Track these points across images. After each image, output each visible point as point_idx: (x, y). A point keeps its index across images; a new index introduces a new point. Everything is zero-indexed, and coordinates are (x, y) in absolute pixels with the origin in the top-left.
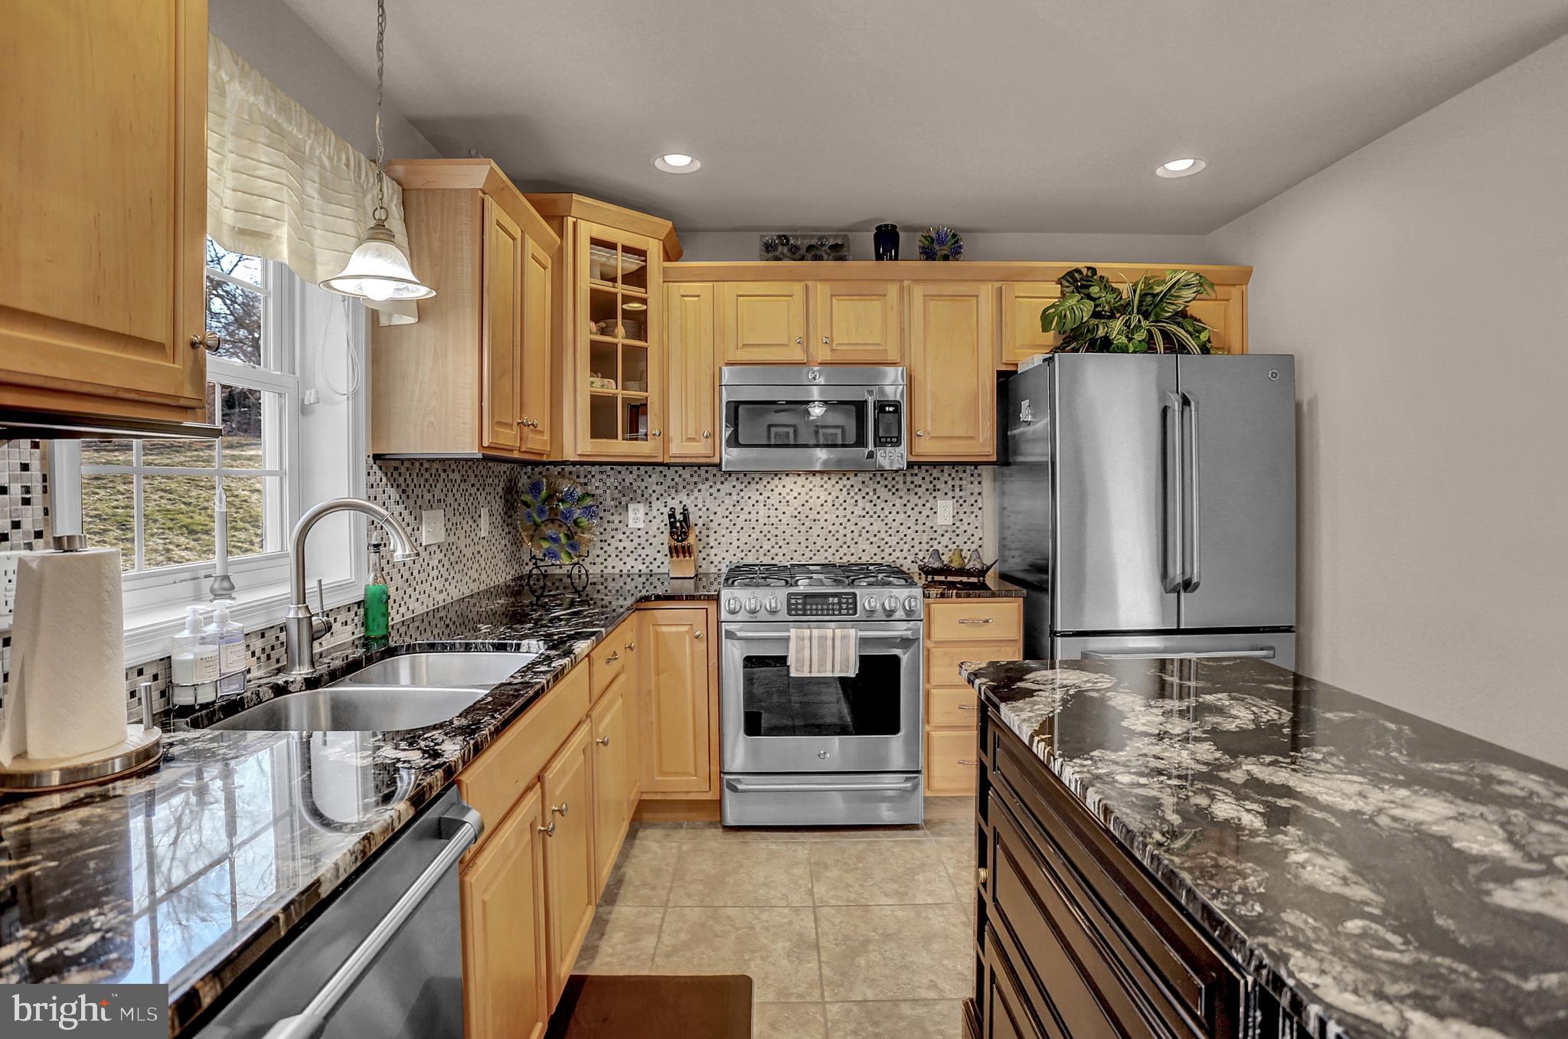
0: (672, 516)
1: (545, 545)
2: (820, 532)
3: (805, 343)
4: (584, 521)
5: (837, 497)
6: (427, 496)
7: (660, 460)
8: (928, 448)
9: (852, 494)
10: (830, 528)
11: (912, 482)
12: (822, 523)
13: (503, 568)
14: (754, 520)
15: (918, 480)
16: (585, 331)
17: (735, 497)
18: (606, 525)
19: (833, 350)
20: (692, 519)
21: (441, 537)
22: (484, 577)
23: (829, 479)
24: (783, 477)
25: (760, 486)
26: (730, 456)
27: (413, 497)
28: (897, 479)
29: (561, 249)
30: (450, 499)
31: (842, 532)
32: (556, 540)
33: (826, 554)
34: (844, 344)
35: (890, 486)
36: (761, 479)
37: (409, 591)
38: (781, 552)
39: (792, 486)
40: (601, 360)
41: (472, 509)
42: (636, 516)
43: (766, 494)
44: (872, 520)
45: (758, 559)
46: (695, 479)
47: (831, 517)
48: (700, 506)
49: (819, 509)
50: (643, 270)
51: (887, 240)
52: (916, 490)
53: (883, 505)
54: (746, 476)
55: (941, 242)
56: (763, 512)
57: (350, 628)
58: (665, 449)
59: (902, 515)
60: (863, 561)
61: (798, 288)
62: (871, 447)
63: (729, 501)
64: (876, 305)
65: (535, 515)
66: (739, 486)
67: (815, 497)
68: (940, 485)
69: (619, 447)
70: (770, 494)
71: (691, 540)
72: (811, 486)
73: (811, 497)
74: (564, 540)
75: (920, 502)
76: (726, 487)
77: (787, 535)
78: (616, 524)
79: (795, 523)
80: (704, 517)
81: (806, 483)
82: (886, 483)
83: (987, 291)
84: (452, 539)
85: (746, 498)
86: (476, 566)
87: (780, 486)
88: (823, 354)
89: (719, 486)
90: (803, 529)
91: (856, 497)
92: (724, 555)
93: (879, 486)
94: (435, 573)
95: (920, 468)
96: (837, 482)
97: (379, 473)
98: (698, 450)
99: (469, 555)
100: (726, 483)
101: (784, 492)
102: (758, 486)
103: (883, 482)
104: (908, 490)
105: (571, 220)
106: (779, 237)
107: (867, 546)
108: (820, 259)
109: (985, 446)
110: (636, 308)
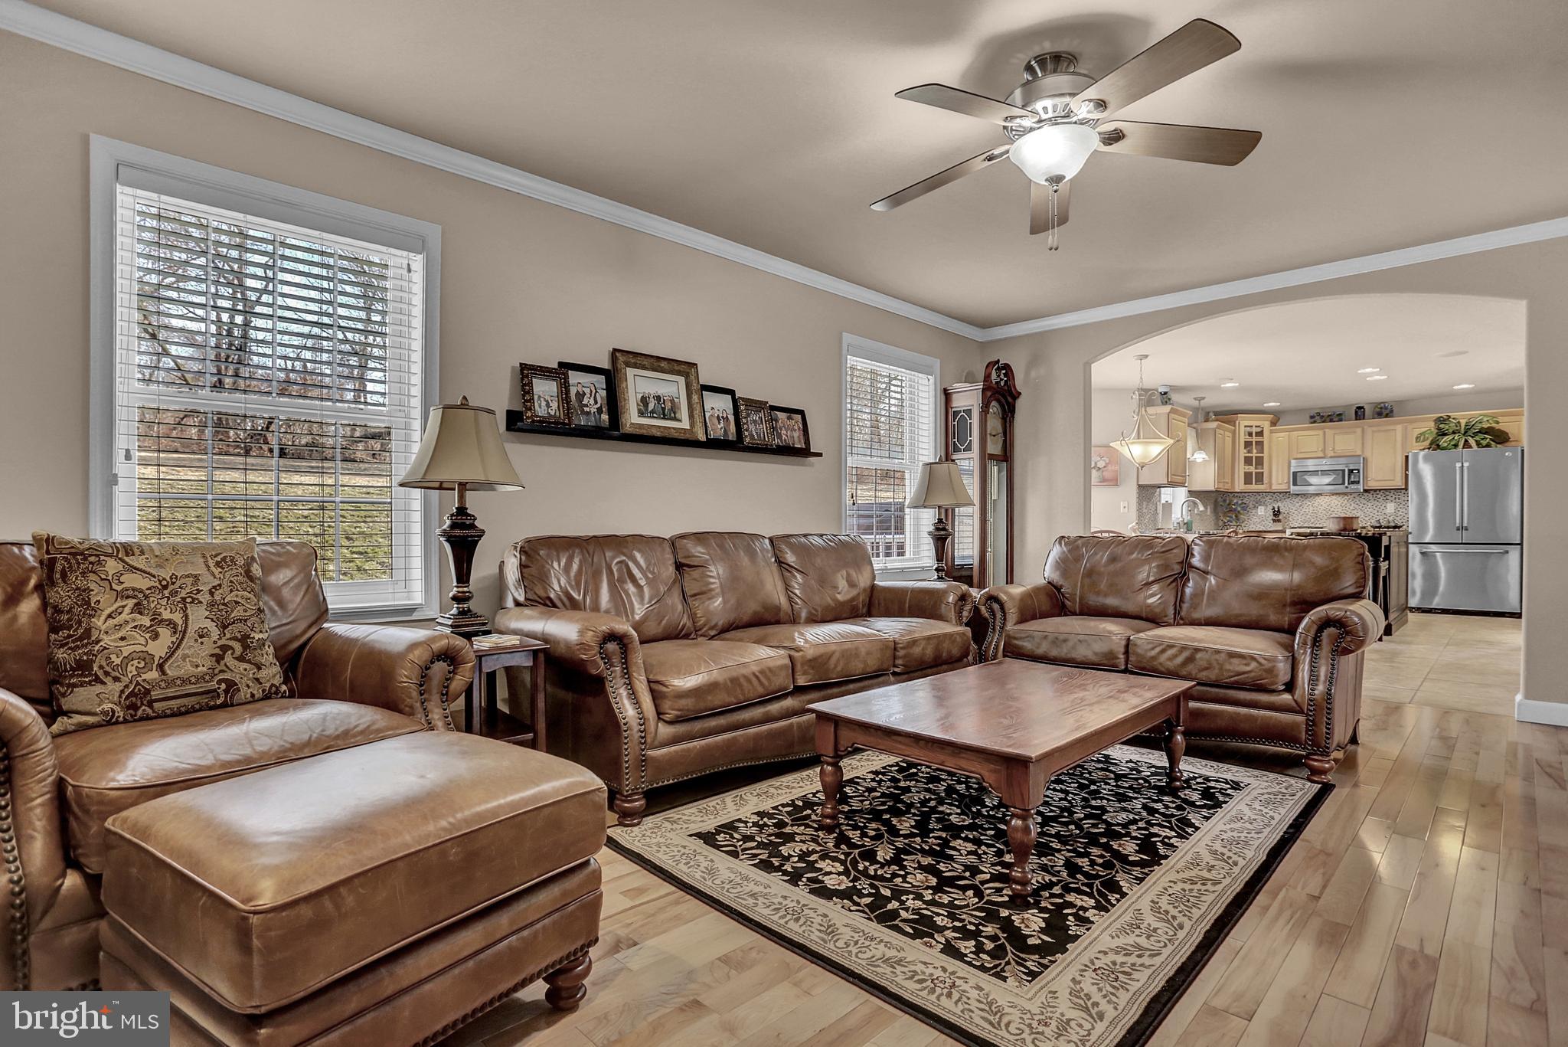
0: (1274, 510)
1: (1227, 518)
3: (1324, 451)
4: (1242, 512)
5: (1343, 503)
7: (1270, 491)
8: (1372, 484)
9: (1349, 502)
11: (1377, 497)
12: (1336, 512)
14: (1308, 511)
15: (1379, 496)
16: (1242, 452)
17: (1300, 503)
18: (1250, 513)
19: (1335, 452)
20: (1282, 510)
24: (1320, 496)
26: (1294, 489)
29: (1235, 430)
32: (1231, 517)
34: (1339, 450)
35: (1366, 499)
36: (1311, 496)
38: (1319, 522)
39: (1324, 499)
40: (1248, 461)
41: (1208, 507)
42: (1261, 510)
43: (1313, 502)
44: (1358, 511)
45: (1309, 525)
46: (1282, 497)
47: (1340, 510)
48: (1285, 507)
49: (1335, 507)
50: (1262, 431)
51: (1360, 413)
52: (1378, 500)
53: (1363, 506)
54: (1305, 496)
55: (1386, 408)
56: (1311, 509)
58: (1271, 488)
59: (1371, 509)
61: (1321, 432)
62: (1346, 484)
63: (1298, 505)
64: (1353, 438)
65: (1224, 510)
66: (1302, 500)
67: (1333, 503)
68: (1388, 497)
69: (1254, 487)
71: (1281, 517)
72: (1332, 499)
73: (1331, 503)
74: (1233, 517)
75: (1380, 505)
76: (1296, 500)
77: (1322, 517)
79: (1325, 512)
80: (1288, 510)
81: (1329, 498)
82: (1364, 497)
83: (1399, 428)
85: (1305, 504)
87: (1319, 499)
88: (1330, 454)
89: (1292, 500)
90: (1328, 514)
91: (1351, 503)
93: (1361, 499)
98: (1283, 487)
101: (1321, 501)
102: (1309, 500)
104: (1375, 500)
105: (1238, 422)
106: (1318, 415)
108: (1331, 421)
109: (1399, 482)
110: (1260, 444)
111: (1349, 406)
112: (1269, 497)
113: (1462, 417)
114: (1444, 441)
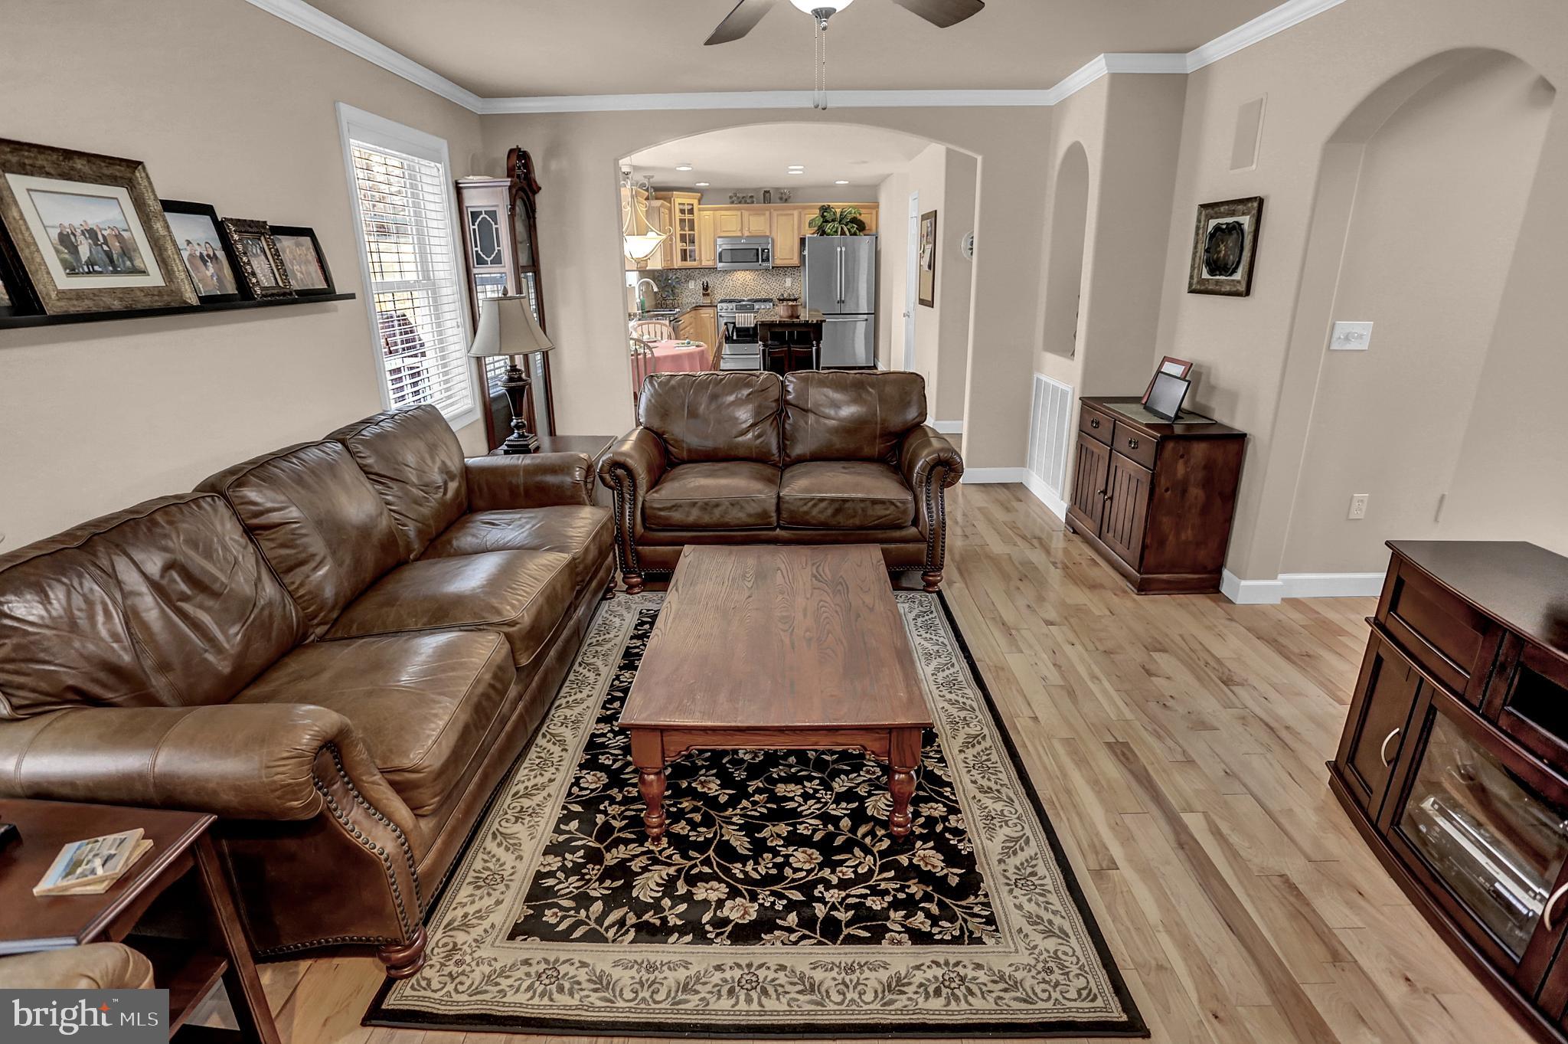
0: (703, 285)
2: (749, 289)
3: (741, 230)
5: (754, 278)
7: (699, 267)
8: (778, 262)
9: (759, 277)
10: (752, 288)
11: (774, 274)
12: (749, 286)
14: (728, 285)
16: (678, 229)
17: (722, 279)
18: (683, 288)
19: (750, 232)
20: (709, 285)
23: (749, 272)
24: (736, 272)
26: (720, 266)
29: (671, 207)
31: (756, 289)
33: (751, 297)
34: (753, 230)
36: (729, 273)
38: (735, 295)
39: (739, 275)
40: (683, 238)
42: (691, 285)
43: (732, 278)
45: (728, 296)
46: (710, 273)
47: (753, 284)
48: (712, 281)
49: (749, 282)
50: (692, 209)
51: (767, 196)
52: (775, 276)
53: (769, 280)
54: (726, 272)
55: (785, 194)
56: (731, 283)
58: (701, 264)
59: (772, 283)
61: (739, 213)
62: (760, 263)
63: (720, 280)
64: (762, 218)
65: (662, 284)
66: (723, 276)
67: (745, 278)
68: (787, 274)
69: (688, 264)
71: (709, 291)
73: (743, 278)
74: (670, 292)
75: (781, 279)
76: (719, 275)
77: (737, 290)
79: (741, 286)
80: (713, 285)
81: (742, 273)
83: (796, 213)
87: (735, 275)
88: (746, 234)
89: (717, 276)
90: (744, 288)
92: (719, 295)
93: (768, 274)
96: (751, 273)
98: (710, 264)
101: (737, 277)
102: (728, 276)
103: (765, 274)
104: (772, 276)
105: (673, 199)
106: (735, 196)
107: (764, 294)
108: (746, 202)
109: (796, 261)
110: (691, 222)
111: (760, 188)
112: (699, 273)
113: (838, 207)
114: (828, 227)
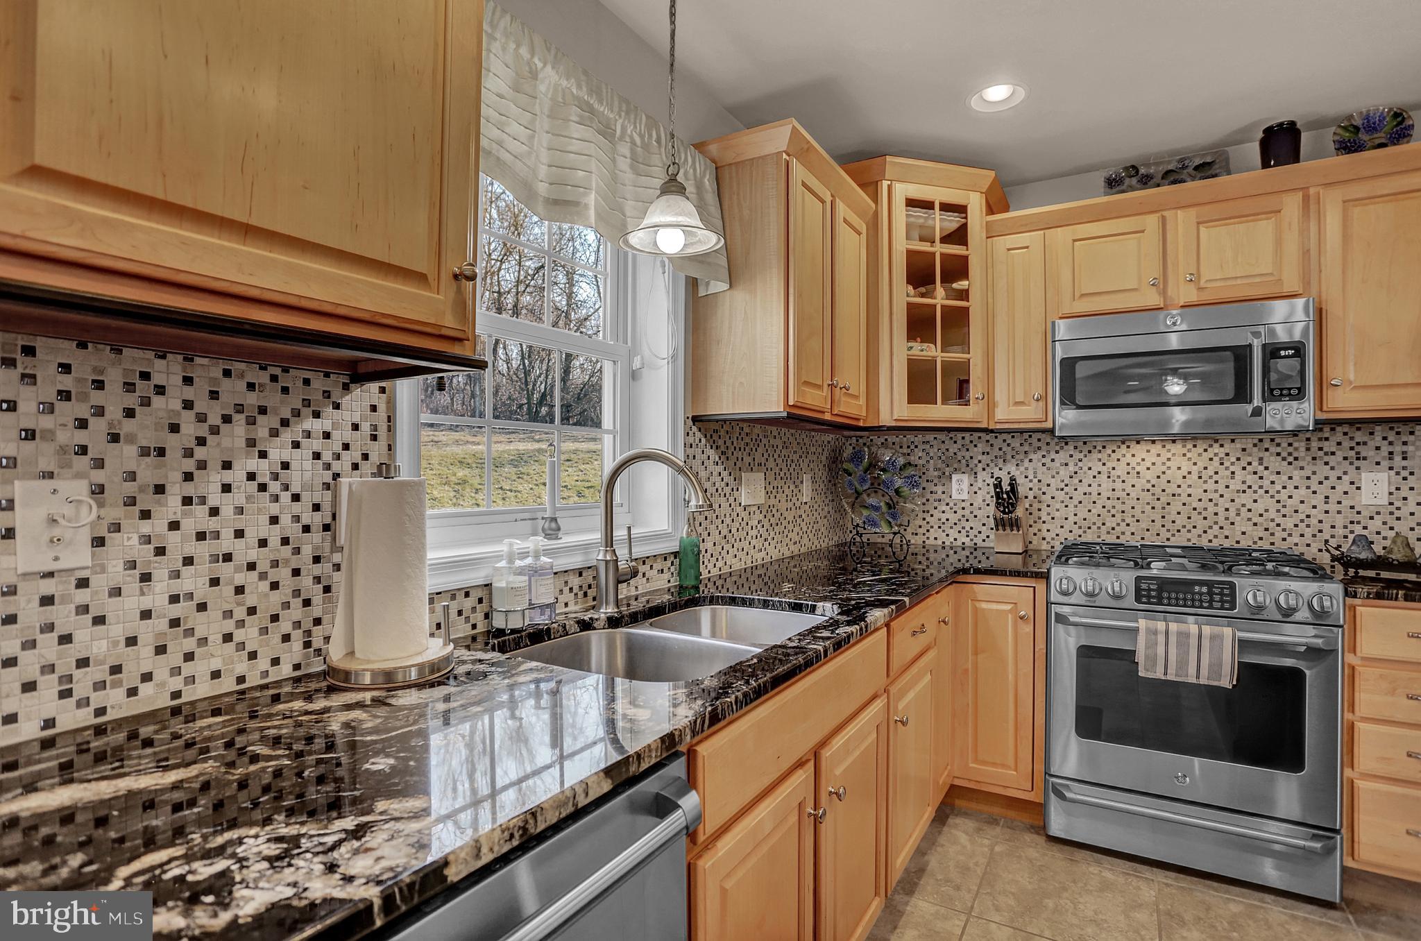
0: (998, 485)
1: (865, 513)
2: (1181, 508)
3: (1161, 285)
4: (906, 490)
5: (1206, 468)
6: (748, 459)
7: (984, 425)
9: (1227, 464)
10: (1194, 505)
11: (1320, 449)
12: (1184, 498)
13: (826, 533)
14: (1095, 494)
15: (1329, 446)
16: (902, 295)
17: (1071, 468)
18: (928, 496)
19: (1200, 289)
20: (1022, 490)
21: (761, 498)
22: (805, 540)
23: (1195, 446)
24: (1133, 444)
25: (1103, 456)
26: (1066, 418)
27: (733, 459)
28: (1296, 445)
29: (876, 214)
30: (771, 464)
31: (1212, 509)
32: (877, 509)
33: (1189, 536)
34: (1216, 280)
35: (1284, 454)
36: (1104, 447)
37: (727, 547)
38: (1128, 531)
39: (1144, 455)
40: (919, 325)
41: (794, 474)
42: (960, 486)
43: (1110, 465)
44: (1255, 496)
45: (1099, 537)
46: (1026, 448)
47: (1197, 492)
48: (1031, 477)
49: (1180, 481)
50: (963, 229)
51: (1280, 142)
52: (1326, 459)
53: (1274, 477)
54: (1087, 441)
55: (1372, 130)
56: (1106, 485)
57: (666, 576)
58: (988, 414)
59: (1303, 491)
60: (1243, 544)
61: (1152, 221)
62: (1257, 401)
63: (1064, 474)
64: (1265, 228)
65: (856, 483)
66: (1077, 455)
67: (1174, 468)
68: (1363, 452)
69: (941, 412)
70: (1115, 464)
71: (1020, 512)
72: (1169, 455)
73: (1169, 468)
74: (884, 509)
75: (1333, 475)
76: (1062, 457)
77: (1137, 512)
78: (939, 495)
79: (1147, 497)
80: (1035, 489)
81: (1163, 452)
82: (1279, 449)
84: (772, 501)
85: (1085, 468)
86: (797, 529)
87: (1129, 456)
88: (1186, 295)
89: (1053, 455)
90: (1158, 505)
91: (1232, 468)
92: (1059, 531)
93: (1267, 454)
94: (754, 532)
95: (1333, 429)
96: (1206, 450)
97: (698, 434)
98: (1029, 414)
99: (790, 518)
100: (1061, 452)
101: (1133, 462)
102: (1100, 456)
103: (1273, 449)
104: (1314, 459)
105: (885, 184)
106: (1126, 169)
107: (1249, 528)
108: (1182, 183)
110: (957, 269)
112: (981, 447)
